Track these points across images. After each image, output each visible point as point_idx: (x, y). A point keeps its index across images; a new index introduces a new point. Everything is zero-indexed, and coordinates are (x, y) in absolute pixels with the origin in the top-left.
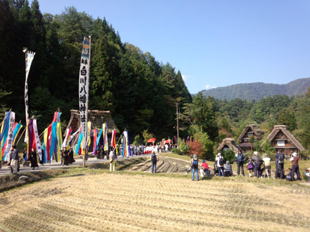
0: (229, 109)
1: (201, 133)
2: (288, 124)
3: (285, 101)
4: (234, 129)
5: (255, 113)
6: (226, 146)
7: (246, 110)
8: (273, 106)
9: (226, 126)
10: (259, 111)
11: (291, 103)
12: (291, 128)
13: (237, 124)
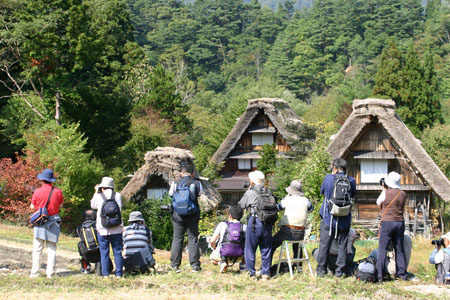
0: (188, 39)
1: (54, 125)
2: (410, 103)
3: (405, 12)
4: (199, 118)
5: (291, 56)
6: (157, 181)
7: (257, 43)
8: (361, 31)
9: (167, 106)
10: (305, 48)
11: (429, 25)
12: (421, 119)
13: (217, 100)
